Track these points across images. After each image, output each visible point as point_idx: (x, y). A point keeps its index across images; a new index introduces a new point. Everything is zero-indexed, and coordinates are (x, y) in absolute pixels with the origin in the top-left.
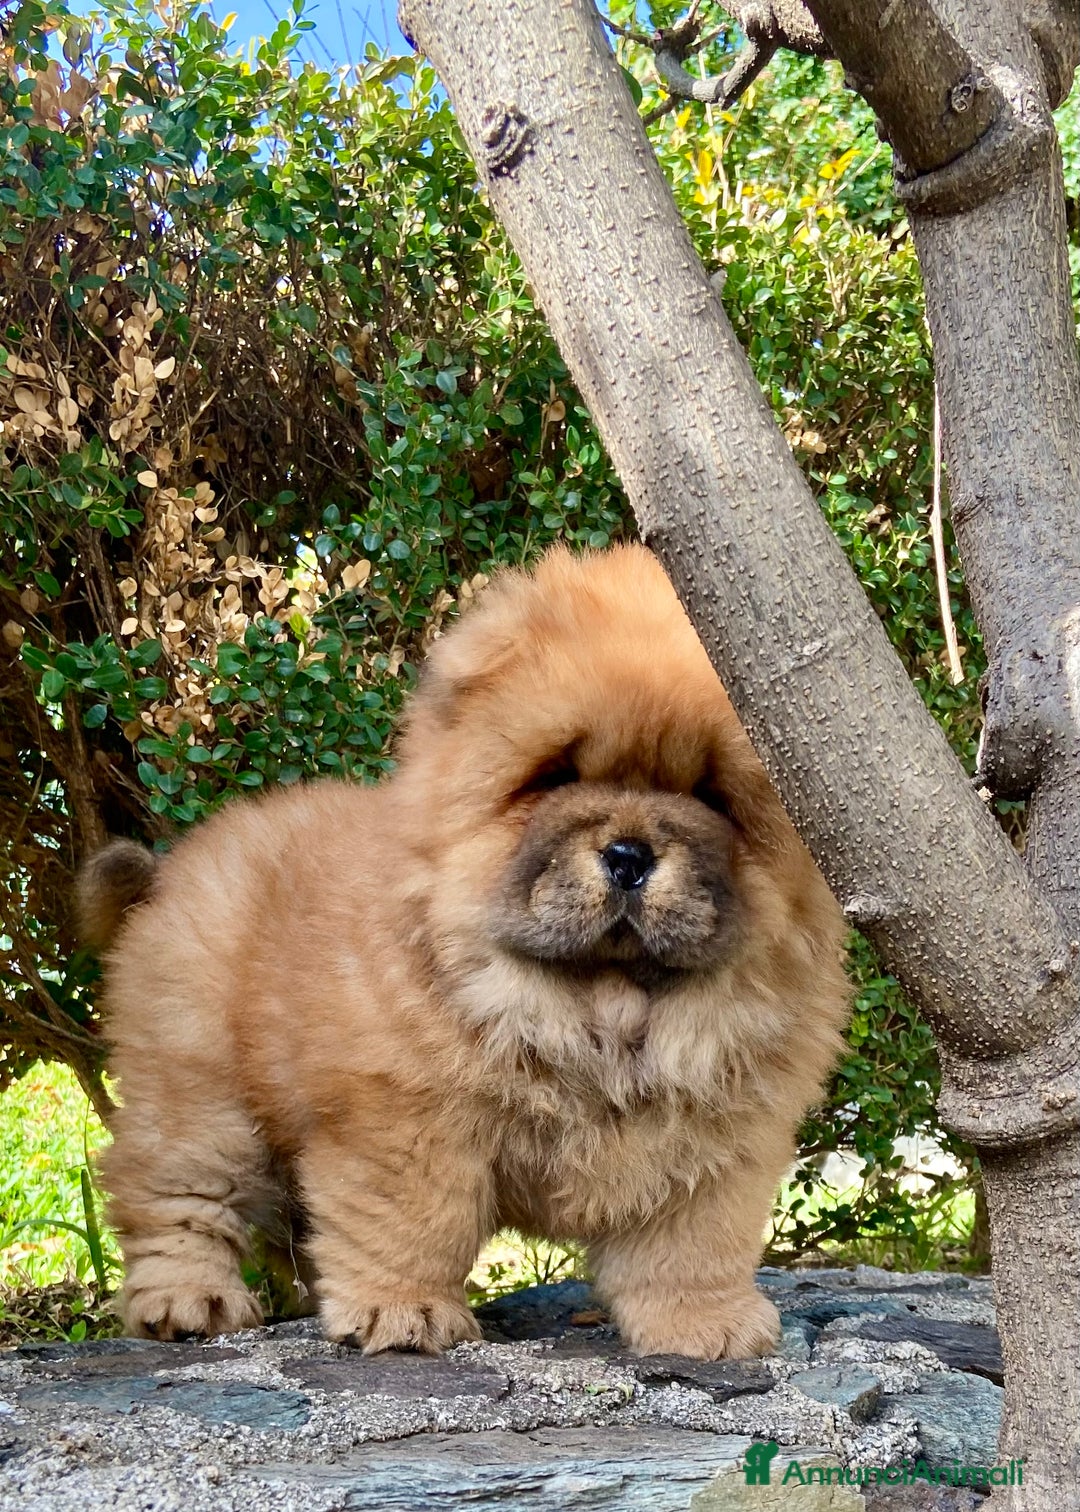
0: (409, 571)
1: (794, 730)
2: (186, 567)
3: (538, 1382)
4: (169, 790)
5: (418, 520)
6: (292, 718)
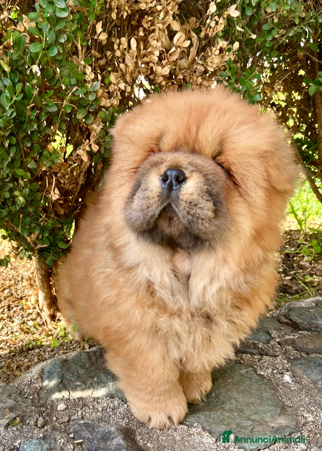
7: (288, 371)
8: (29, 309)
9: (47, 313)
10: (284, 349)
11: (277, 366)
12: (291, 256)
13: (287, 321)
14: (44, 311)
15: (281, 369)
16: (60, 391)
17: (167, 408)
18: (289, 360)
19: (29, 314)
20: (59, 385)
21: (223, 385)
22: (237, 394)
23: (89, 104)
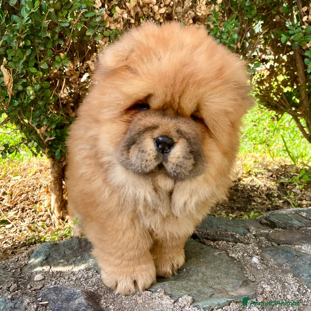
7: (257, 255)
8: (41, 212)
9: (56, 216)
10: (258, 240)
11: (249, 251)
12: (285, 185)
13: (266, 222)
14: (54, 214)
15: (251, 254)
16: (42, 266)
17: (135, 273)
18: (260, 247)
19: (40, 216)
20: (44, 261)
21: (195, 263)
22: (206, 269)
23: (97, 25)
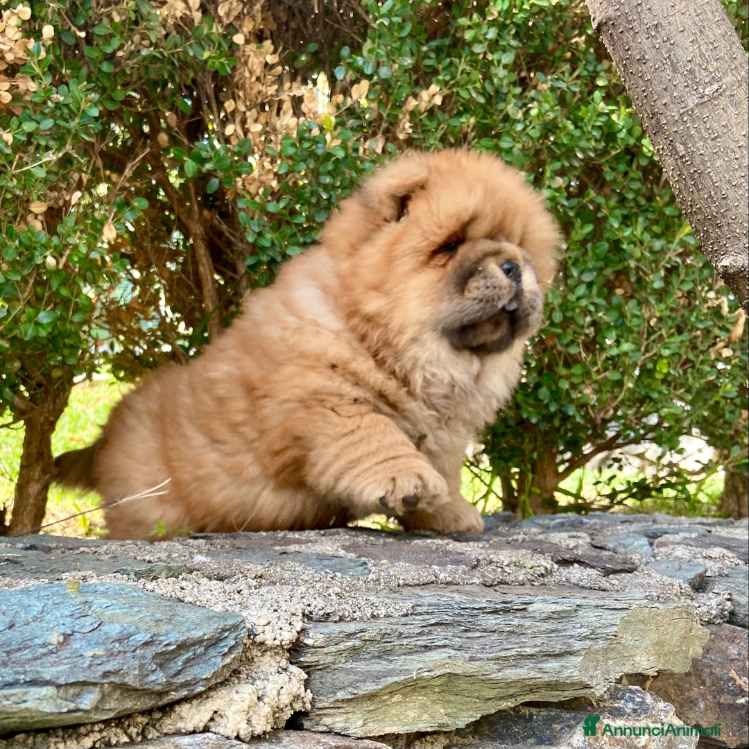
0: (390, 86)
1: (693, 146)
2: (259, 92)
3: (495, 560)
4: (257, 229)
5: (397, 53)
6: (322, 181)
